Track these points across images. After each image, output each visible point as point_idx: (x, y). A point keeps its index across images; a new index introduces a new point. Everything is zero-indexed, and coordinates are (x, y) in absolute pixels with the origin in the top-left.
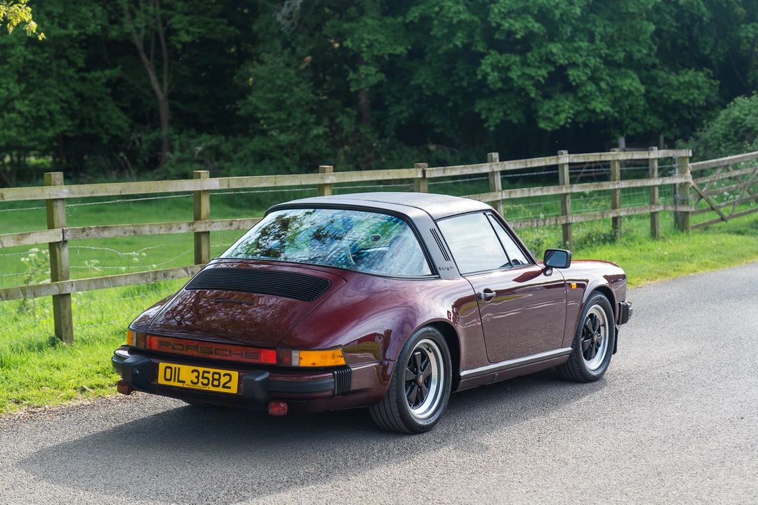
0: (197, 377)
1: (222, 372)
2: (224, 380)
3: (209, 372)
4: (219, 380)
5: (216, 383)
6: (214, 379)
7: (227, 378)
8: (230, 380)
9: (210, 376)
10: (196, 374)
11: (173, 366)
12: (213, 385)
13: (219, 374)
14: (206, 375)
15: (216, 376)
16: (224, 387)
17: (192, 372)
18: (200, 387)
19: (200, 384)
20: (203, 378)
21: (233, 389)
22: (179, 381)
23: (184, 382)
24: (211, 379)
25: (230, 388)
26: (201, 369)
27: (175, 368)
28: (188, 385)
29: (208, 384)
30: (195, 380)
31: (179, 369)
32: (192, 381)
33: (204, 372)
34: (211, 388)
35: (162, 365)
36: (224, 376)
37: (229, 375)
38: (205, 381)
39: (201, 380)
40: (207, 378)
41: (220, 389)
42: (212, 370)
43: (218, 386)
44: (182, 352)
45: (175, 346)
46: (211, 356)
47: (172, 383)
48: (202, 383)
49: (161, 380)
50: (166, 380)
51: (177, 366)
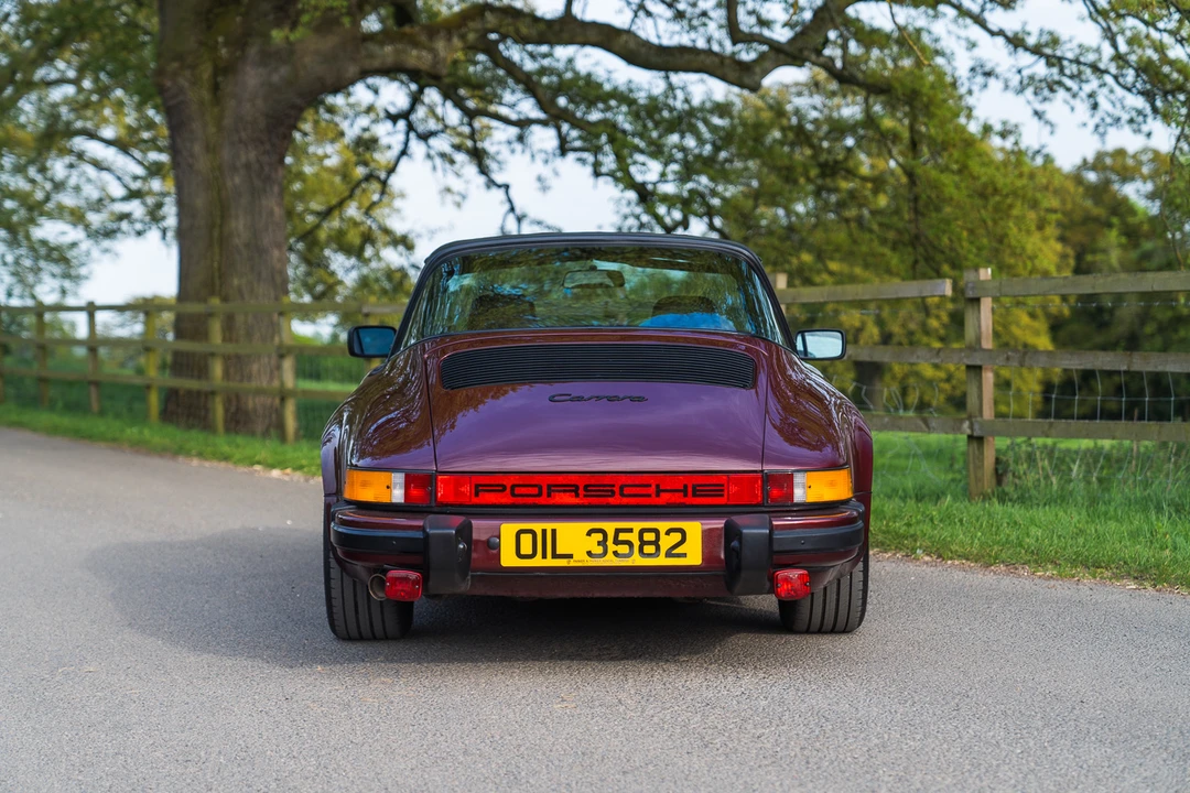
0: (603, 543)
1: (663, 526)
2: (667, 542)
3: (630, 530)
4: (656, 543)
5: (649, 549)
6: (643, 543)
7: (677, 537)
8: (683, 541)
9: (634, 538)
10: (600, 537)
11: (537, 527)
12: (643, 555)
13: (656, 532)
14: (622, 536)
15: (649, 537)
16: (669, 554)
17: (589, 534)
18: (610, 561)
19: (610, 556)
20: (617, 542)
21: (693, 555)
22: (555, 556)
23: (570, 556)
24: (637, 544)
25: (685, 555)
26: (610, 527)
27: (544, 532)
28: (581, 560)
29: (629, 554)
30: (600, 550)
31: (554, 531)
32: (589, 553)
33: (618, 531)
34: (637, 560)
35: (508, 530)
36: (668, 533)
37: (681, 531)
38: (624, 549)
39: (611, 547)
40: (630, 543)
41: (662, 561)
42: (637, 526)
43: (656, 554)
44: (537, 500)
45: (517, 491)
46: (611, 500)
47: (538, 562)
48: (615, 553)
49: (508, 559)
50: (521, 556)
51: (549, 526)
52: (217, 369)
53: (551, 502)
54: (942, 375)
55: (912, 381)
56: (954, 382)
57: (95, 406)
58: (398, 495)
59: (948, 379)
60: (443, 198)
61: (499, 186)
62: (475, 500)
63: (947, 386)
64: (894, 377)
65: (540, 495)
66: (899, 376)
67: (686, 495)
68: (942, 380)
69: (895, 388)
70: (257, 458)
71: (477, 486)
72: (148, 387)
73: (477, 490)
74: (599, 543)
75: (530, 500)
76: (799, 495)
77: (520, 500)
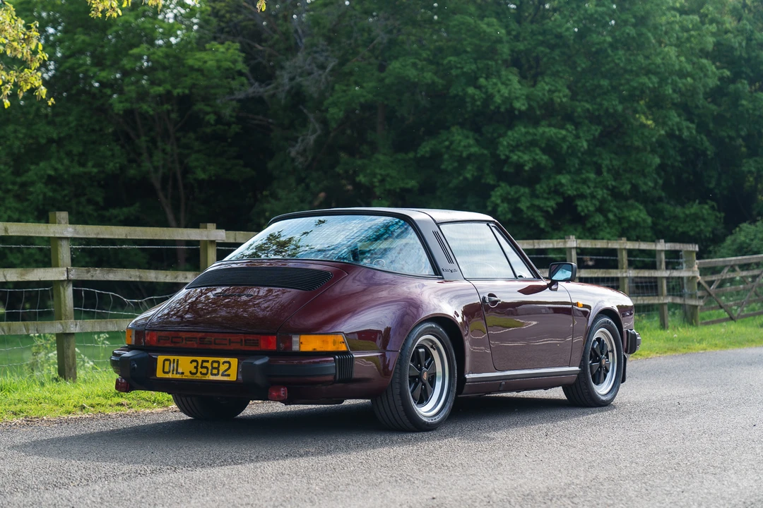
1: (222, 360)
2: (223, 368)
3: (208, 361)
4: (218, 368)
5: (215, 371)
6: (213, 368)
8: (229, 368)
9: (209, 365)
10: (195, 364)
11: (172, 358)
12: (212, 374)
13: (218, 362)
14: (205, 364)
15: (215, 365)
16: (223, 375)
17: (191, 363)
18: (199, 376)
19: (199, 374)
20: (202, 367)
21: (233, 375)
22: (177, 373)
23: (183, 373)
24: (210, 368)
25: (229, 375)
26: (200, 359)
27: (174, 360)
28: (187, 376)
29: (206, 374)
30: (194, 371)
31: (178, 360)
32: (190, 372)
33: (203, 361)
34: (210, 377)
35: (161, 358)
36: (223, 364)
37: (229, 362)
38: (204, 371)
39: (200, 370)
40: (207, 368)
41: (219, 378)
42: (211, 359)
43: (218, 374)
45: (173, 340)
47: (170, 376)
49: (160, 374)
50: (164, 372)
51: (176, 358)
65: (182, 342)
71: (159, 337)
74: (195, 367)
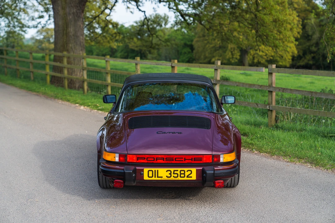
0: (170, 174)
1: (186, 169)
2: (187, 174)
3: (177, 171)
4: (184, 174)
5: (182, 175)
6: (181, 174)
7: (189, 172)
8: (191, 173)
9: (178, 172)
10: (169, 172)
11: (153, 169)
12: (181, 177)
13: (184, 171)
14: (175, 172)
15: (182, 172)
16: (188, 177)
17: (167, 171)
18: (172, 178)
19: (172, 177)
20: (174, 173)
21: (194, 177)
22: (158, 177)
23: (162, 177)
24: (179, 174)
25: (191, 177)
26: (172, 170)
27: (155, 171)
28: (165, 178)
29: (177, 177)
30: (169, 176)
31: (158, 171)
32: (167, 176)
33: (174, 171)
34: (179, 178)
35: (146, 170)
36: (187, 171)
37: (191, 170)
38: (176, 175)
39: (173, 175)
40: (177, 174)
41: (186, 178)
42: (179, 169)
43: (184, 177)
44: (153, 162)
45: (148, 159)
46: (173, 162)
47: (153, 178)
48: (174, 176)
49: (146, 178)
50: (149, 177)
51: (156, 169)
52: (66, 72)
53: (157, 162)
54: (264, 54)
55: (256, 56)
56: (267, 56)
57: (32, 78)
58: (117, 159)
59: (266, 55)
60: (127, 10)
61: (142, 12)
62: (138, 161)
63: (265, 57)
64: (251, 55)
65: (154, 160)
66: (252, 54)
67: (192, 161)
68: (264, 55)
69: (251, 57)
70: (77, 102)
71: (138, 158)
72: (47, 75)
73: (138, 159)
74: (169, 174)
75: (152, 162)
76: (222, 160)
77: (149, 162)
